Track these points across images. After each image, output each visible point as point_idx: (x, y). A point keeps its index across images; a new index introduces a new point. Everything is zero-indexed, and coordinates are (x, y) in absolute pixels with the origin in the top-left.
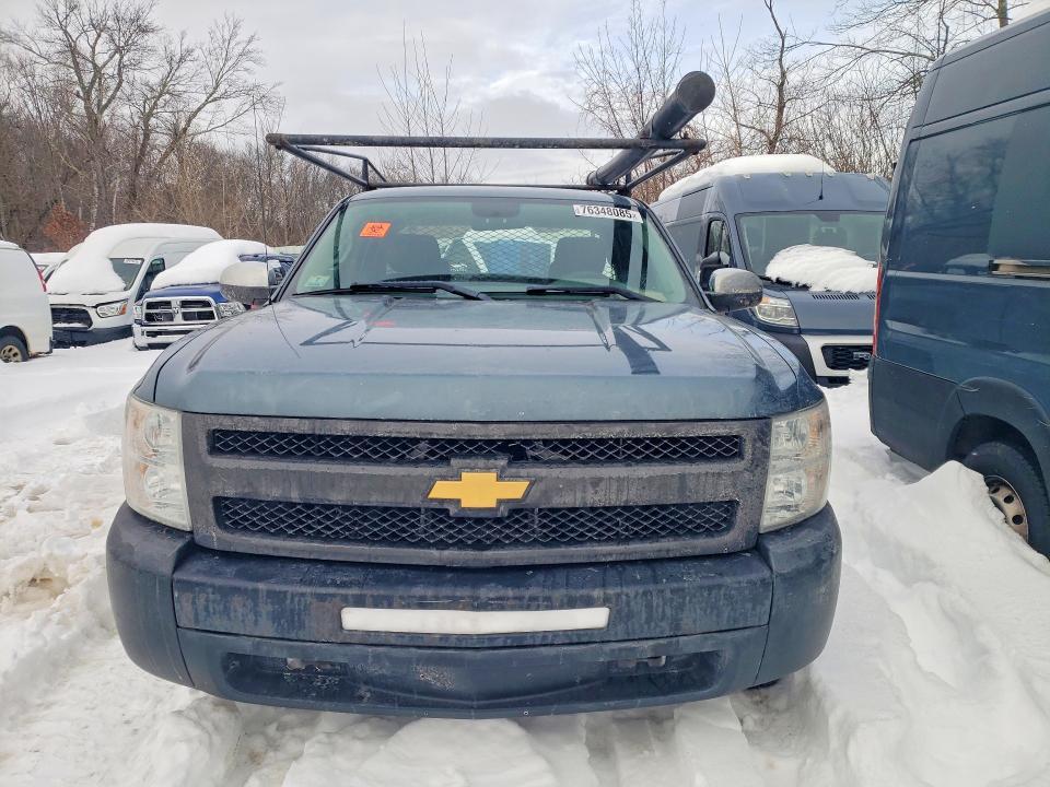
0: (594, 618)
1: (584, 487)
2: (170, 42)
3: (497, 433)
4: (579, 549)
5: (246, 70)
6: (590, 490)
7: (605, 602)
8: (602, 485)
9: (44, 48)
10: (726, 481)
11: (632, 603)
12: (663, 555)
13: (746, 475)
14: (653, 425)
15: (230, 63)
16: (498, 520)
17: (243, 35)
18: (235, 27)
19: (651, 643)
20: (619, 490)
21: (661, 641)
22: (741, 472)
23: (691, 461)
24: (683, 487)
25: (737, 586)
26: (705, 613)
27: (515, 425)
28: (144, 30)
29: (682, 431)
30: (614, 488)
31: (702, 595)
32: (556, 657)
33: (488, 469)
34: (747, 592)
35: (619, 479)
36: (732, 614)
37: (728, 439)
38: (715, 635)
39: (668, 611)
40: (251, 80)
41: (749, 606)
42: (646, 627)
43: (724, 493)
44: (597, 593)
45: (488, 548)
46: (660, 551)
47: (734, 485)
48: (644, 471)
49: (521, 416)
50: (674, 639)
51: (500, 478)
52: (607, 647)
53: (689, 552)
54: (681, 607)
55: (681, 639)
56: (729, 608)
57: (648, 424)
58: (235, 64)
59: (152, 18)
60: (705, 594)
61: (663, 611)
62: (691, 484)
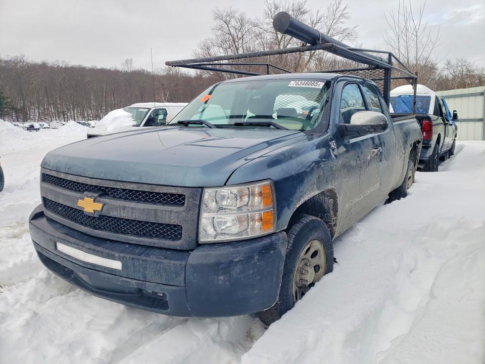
0: (117, 265)
1: (120, 209)
2: (312, 16)
3: (94, 182)
4: (123, 236)
5: (342, 22)
6: (122, 211)
7: (119, 259)
8: (126, 209)
9: (265, 27)
10: (173, 215)
11: (128, 262)
12: (152, 245)
13: (184, 214)
14: (146, 186)
15: (335, 21)
16: (94, 218)
17: (341, 8)
18: (339, 4)
19: (136, 281)
20: (132, 213)
21: (139, 282)
22: (181, 212)
23: (163, 204)
24: (156, 214)
25: (168, 264)
26: (155, 273)
27: (99, 180)
28: (303, 13)
29: (157, 190)
30: (130, 211)
31: (154, 265)
32: (104, 278)
33: (91, 197)
34: (173, 269)
35: (132, 208)
36: (167, 278)
37: (180, 196)
38: (161, 285)
39: (141, 269)
40: (344, 27)
41: (174, 275)
42: (133, 274)
43: (173, 221)
44: (117, 255)
45: (97, 229)
46: (150, 243)
47: (178, 218)
48: (142, 206)
49: (102, 176)
50: (145, 282)
51: (94, 201)
52: (121, 279)
53: (163, 246)
54: (145, 268)
55: (147, 283)
56: (165, 274)
57: (144, 185)
58: (337, 21)
59: (306, 7)
60: (155, 265)
61: (139, 269)
62: (159, 214)
